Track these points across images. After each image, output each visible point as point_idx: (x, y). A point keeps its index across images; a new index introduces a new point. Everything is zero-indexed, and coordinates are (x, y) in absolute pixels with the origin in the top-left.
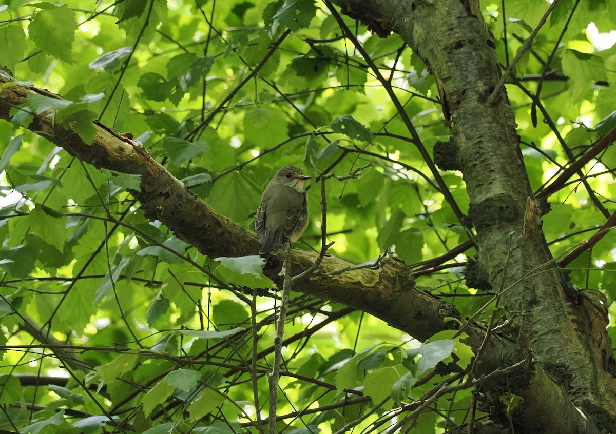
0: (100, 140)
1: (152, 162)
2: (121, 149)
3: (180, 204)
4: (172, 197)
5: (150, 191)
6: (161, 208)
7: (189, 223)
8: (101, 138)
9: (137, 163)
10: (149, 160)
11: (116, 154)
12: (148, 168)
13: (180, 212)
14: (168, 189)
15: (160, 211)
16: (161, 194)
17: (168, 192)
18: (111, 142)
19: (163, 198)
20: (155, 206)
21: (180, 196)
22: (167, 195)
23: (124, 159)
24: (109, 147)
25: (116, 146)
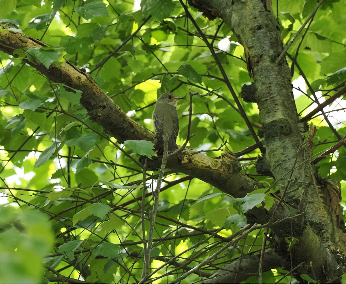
0: (67, 71)
1: (96, 87)
2: (79, 78)
3: (111, 113)
4: (107, 108)
5: (94, 104)
6: (100, 114)
7: (115, 125)
8: (68, 70)
9: (88, 87)
10: (94, 85)
11: (76, 81)
12: (94, 90)
13: (110, 117)
14: (105, 103)
15: (100, 116)
16: (101, 106)
17: (105, 105)
18: (73, 73)
19: (102, 109)
20: (97, 113)
21: (111, 108)
22: (104, 107)
23: (81, 84)
24: (72, 76)
25: (76, 76)
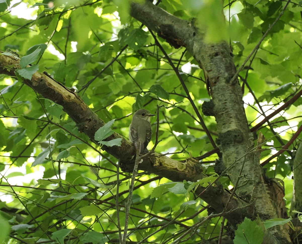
0: (60, 91)
1: (83, 104)
2: (70, 96)
3: (95, 125)
4: (92, 121)
5: (82, 118)
6: (87, 126)
9: (77, 104)
10: (82, 102)
11: (67, 99)
12: (82, 106)
13: (95, 129)
14: (91, 117)
15: (86, 128)
16: (87, 120)
17: (90, 119)
18: (65, 93)
19: (88, 122)
20: (84, 125)
21: (96, 121)
22: (90, 120)
23: (71, 101)
24: (64, 95)
25: (67, 95)
